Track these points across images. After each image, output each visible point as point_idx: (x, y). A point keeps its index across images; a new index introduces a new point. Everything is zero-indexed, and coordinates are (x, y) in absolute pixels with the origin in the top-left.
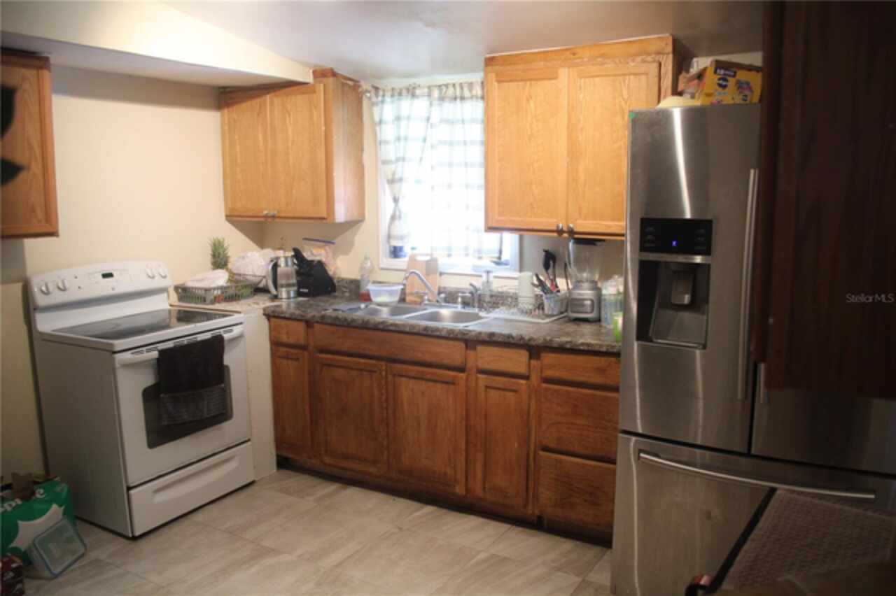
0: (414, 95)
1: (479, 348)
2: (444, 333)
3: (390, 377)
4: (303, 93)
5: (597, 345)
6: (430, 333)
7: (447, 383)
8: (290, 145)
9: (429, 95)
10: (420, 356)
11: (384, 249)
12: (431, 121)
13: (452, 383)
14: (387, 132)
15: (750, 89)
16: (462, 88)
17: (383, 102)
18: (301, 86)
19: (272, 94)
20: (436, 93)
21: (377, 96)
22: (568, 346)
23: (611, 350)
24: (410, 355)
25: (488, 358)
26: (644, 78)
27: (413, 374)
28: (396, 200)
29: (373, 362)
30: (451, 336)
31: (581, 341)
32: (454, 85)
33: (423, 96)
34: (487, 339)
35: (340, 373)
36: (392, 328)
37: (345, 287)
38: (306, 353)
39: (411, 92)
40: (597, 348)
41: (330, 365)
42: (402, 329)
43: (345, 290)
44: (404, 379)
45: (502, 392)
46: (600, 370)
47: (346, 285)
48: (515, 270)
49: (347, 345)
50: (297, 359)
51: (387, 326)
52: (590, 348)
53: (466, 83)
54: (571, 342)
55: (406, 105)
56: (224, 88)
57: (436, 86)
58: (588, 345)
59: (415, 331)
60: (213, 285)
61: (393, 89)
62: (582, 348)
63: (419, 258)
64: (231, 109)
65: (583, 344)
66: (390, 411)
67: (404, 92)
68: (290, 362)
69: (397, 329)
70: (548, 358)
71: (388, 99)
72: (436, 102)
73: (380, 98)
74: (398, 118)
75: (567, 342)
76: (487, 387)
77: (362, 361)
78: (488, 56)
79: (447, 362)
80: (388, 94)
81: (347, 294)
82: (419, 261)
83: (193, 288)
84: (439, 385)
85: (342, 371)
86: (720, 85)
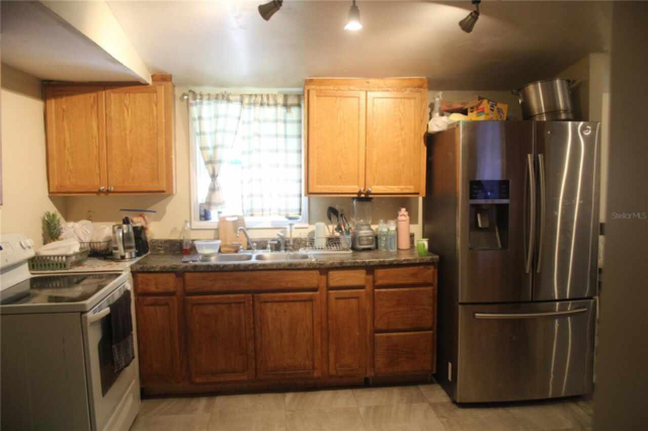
0: (228, 100)
1: (331, 273)
2: (305, 266)
3: (257, 304)
4: (143, 92)
5: (413, 259)
6: (293, 267)
7: (305, 301)
8: (128, 132)
9: (242, 102)
10: (283, 285)
11: (196, 214)
12: (241, 119)
13: (311, 300)
14: (207, 126)
15: (502, 113)
16: (268, 98)
17: (201, 103)
18: (143, 87)
19: (110, 91)
20: (246, 100)
21: (195, 99)
22: (395, 263)
23: (422, 261)
24: (276, 286)
25: (337, 278)
26: (412, 101)
27: (277, 299)
28: (214, 176)
29: (243, 295)
30: (311, 267)
31: (403, 258)
32: (262, 95)
33: (236, 101)
34: (339, 265)
35: (209, 309)
36: (260, 268)
37: (159, 246)
38: (174, 298)
39: (226, 98)
40: (413, 262)
41: (199, 304)
42: (271, 267)
43: (160, 248)
44: (269, 304)
45: (347, 301)
46: (414, 275)
47: (160, 245)
48: (305, 223)
49: (217, 286)
50: (167, 304)
51: (257, 267)
52: (409, 262)
53: (272, 95)
54: (396, 260)
55: (222, 106)
56: (49, 81)
57: (247, 95)
58: (408, 260)
59: (282, 267)
60: (71, 252)
61: (209, 95)
62: (404, 262)
63: (228, 219)
64: (59, 100)
65: (404, 260)
66: (258, 330)
67: (220, 97)
68: (157, 308)
69: (265, 268)
70: (380, 273)
71: (205, 102)
72: (246, 107)
73: (198, 101)
74: (217, 116)
75: (394, 261)
76: (337, 298)
77: (231, 296)
78: (308, 78)
79: (306, 286)
80: (205, 98)
81: (162, 252)
82: (228, 221)
83: (46, 256)
84: (298, 304)
85: (211, 307)
86: (491, 110)
